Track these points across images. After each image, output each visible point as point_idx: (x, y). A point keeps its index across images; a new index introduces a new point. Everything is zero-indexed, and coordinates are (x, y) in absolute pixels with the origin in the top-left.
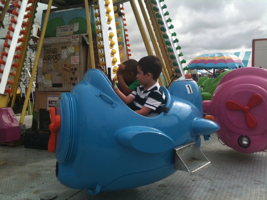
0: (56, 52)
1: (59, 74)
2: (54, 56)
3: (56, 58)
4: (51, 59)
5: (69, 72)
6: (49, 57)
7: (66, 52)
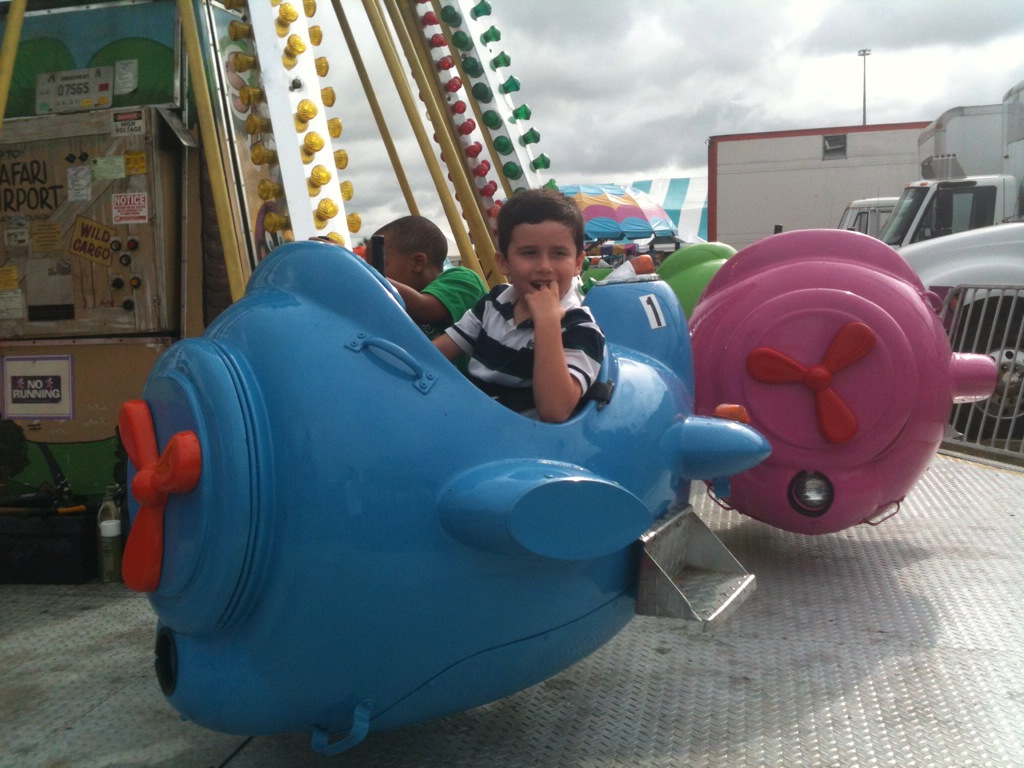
0: (41, 176)
1: (58, 265)
2: (33, 193)
3: (43, 202)
4: (19, 204)
5: (105, 258)
6: (9, 199)
7: (89, 177)
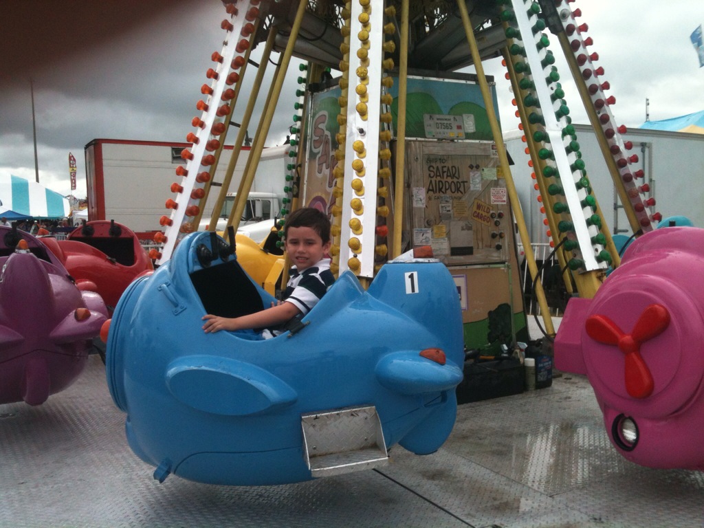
0: (457, 175)
1: (466, 225)
2: (453, 184)
3: (458, 190)
4: (446, 190)
5: (488, 222)
6: (441, 186)
7: (480, 178)
